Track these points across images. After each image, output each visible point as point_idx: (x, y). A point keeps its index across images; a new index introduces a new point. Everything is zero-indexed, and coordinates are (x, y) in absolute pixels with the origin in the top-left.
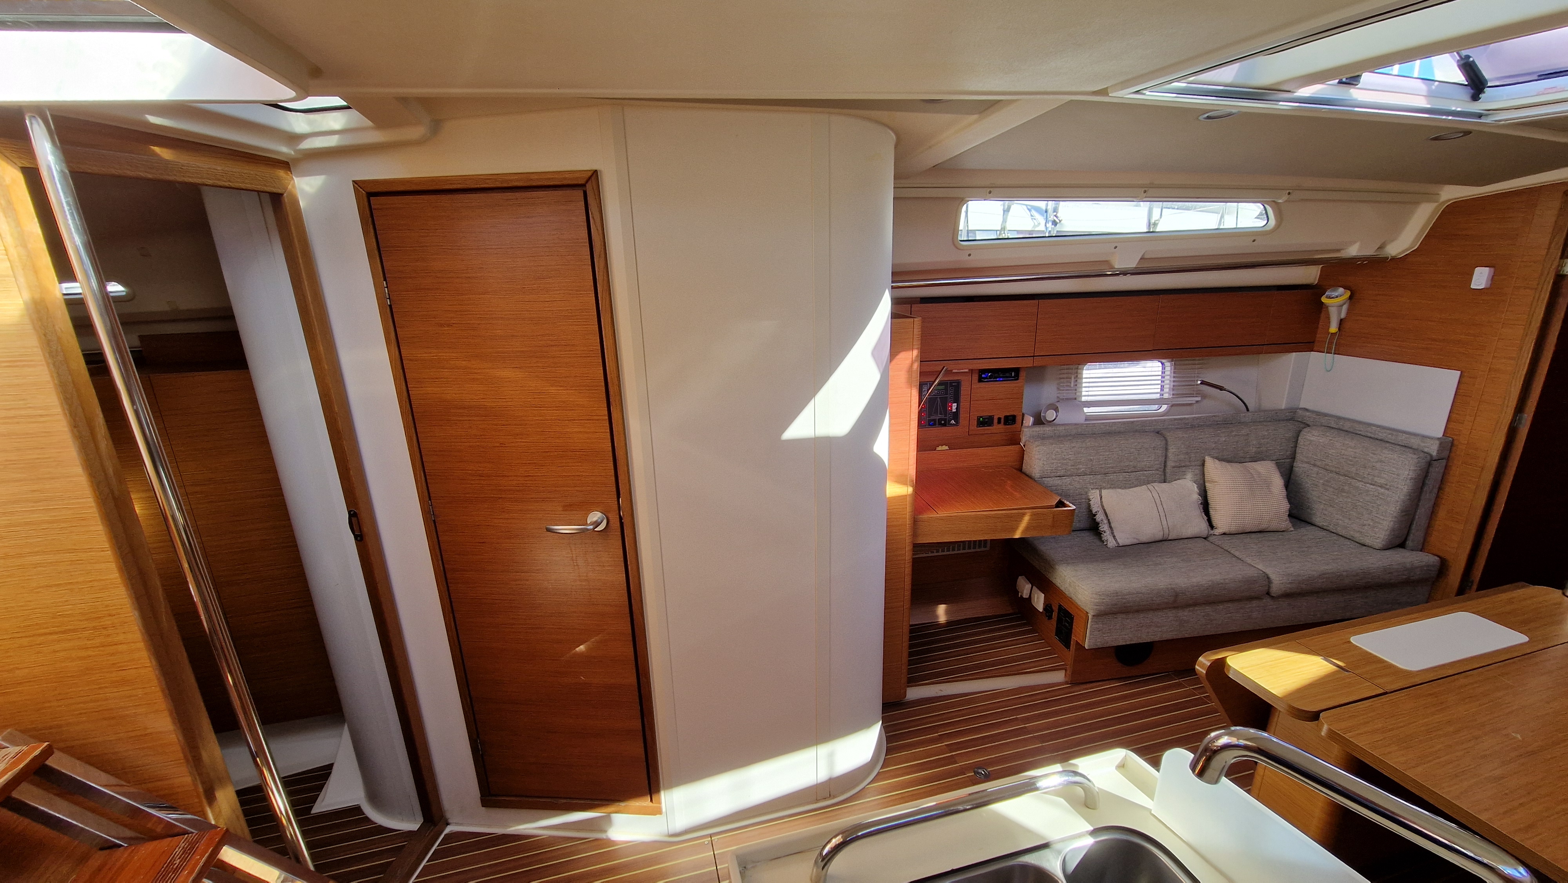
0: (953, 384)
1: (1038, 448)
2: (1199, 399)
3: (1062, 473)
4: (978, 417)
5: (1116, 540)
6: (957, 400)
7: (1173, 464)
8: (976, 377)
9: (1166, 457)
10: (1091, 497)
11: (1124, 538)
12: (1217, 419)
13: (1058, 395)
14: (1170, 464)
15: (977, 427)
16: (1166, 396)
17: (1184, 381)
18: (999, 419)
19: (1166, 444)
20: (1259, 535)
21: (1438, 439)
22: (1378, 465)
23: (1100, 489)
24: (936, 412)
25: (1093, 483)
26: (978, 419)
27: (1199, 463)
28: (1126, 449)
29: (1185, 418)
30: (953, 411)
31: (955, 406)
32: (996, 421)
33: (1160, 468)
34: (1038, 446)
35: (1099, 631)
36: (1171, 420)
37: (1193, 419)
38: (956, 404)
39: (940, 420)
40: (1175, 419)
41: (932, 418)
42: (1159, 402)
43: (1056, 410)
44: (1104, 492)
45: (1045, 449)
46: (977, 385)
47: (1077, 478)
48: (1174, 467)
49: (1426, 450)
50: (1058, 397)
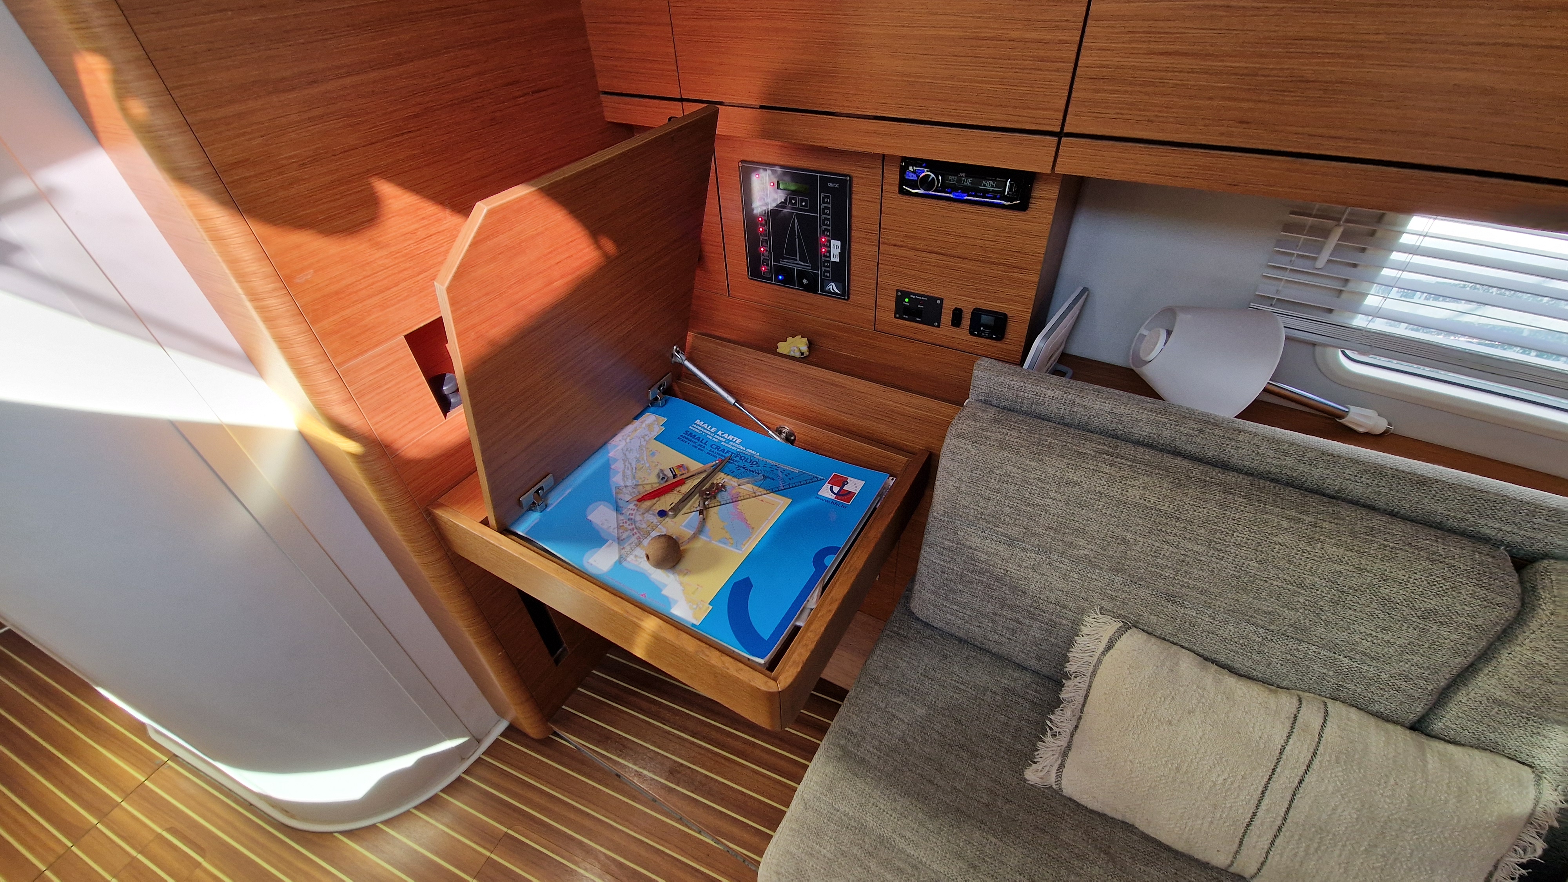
0: (830, 185)
4: (898, 291)
5: (1059, 776)
6: (841, 232)
8: (893, 176)
9: (1482, 662)
10: (1085, 630)
15: (895, 317)
18: (957, 317)
23: (1129, 625)
24: (792, 253)
25: (1112, 598)
26: (899, 300)
30: (833, 259)
31: (835, 248)
32: (947, 317)
33: (1434, 677)
38: (839, 243)
39: (802, 274)
41: (784, 263)
44: (1127, 638)
46: (895, 201)
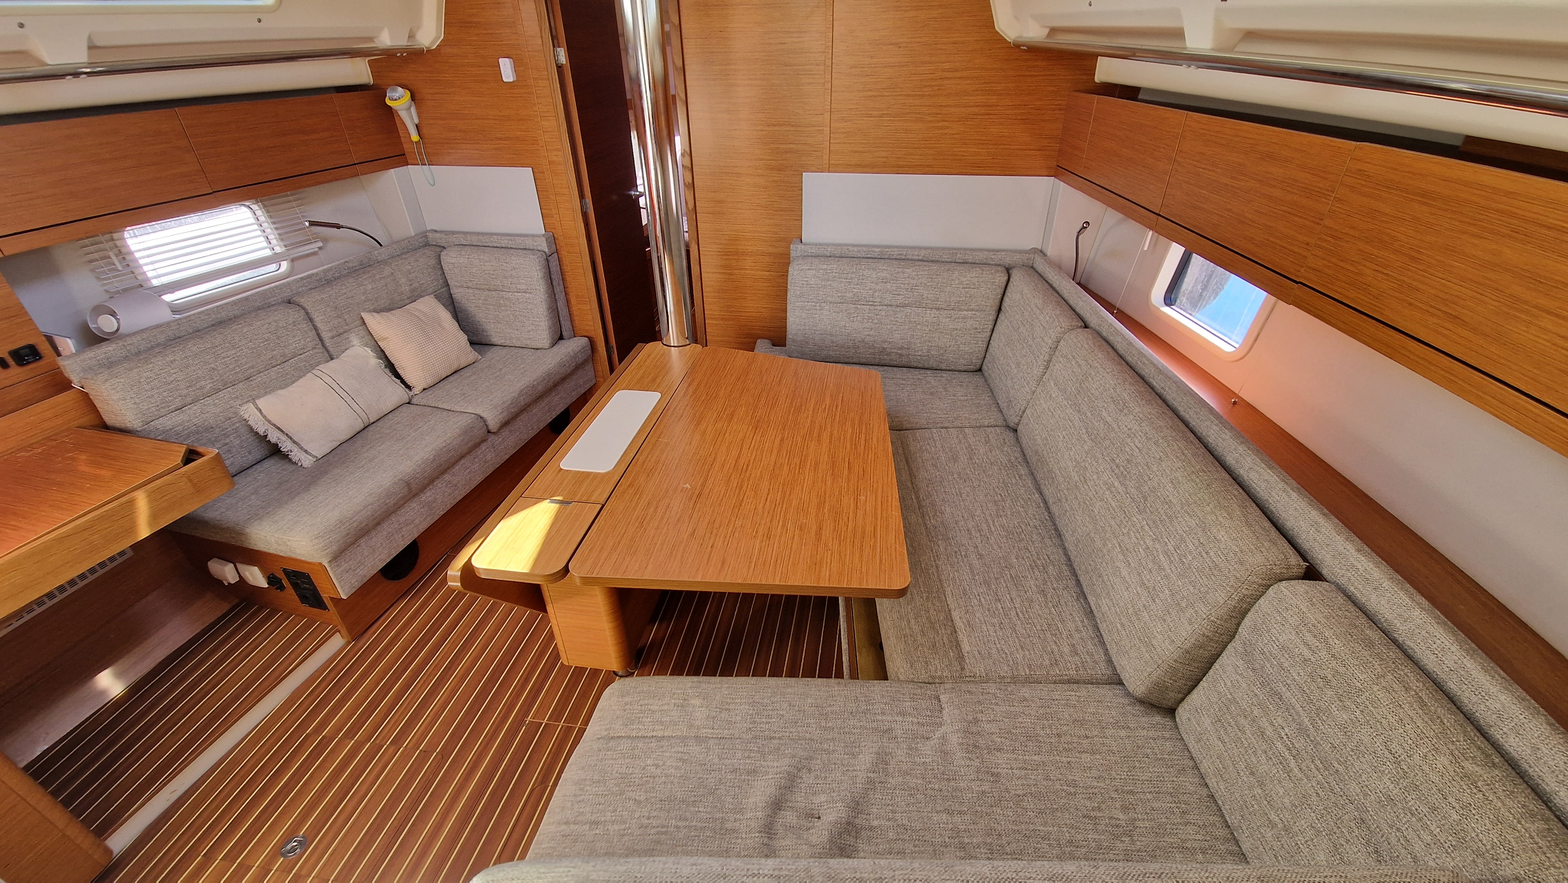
1: (108, 384)
2: (320, 244)
3: (178, 403)
5: (311, 455)
7: (330, 335)
9: (316, 328)
10: (246, 416)
11: (319, 448)
12: (351, 265)
13: (106, 288)
14: (326, 336)
16: (278, 250)
17: (287, 226)
19: (307, 313)
20: (456, 376)
21: (544, 235)
22: (513, 273)
23: (253, 401)
25: (237, 398)
27: (359, 322)
28: (255, 337)
29: (313, 274)
33: (316, 345)
34: (106, 381)
35: (347, 572)
36: (297, 281)
37: (324, 271)
40: (302, 279)
42: (275, 259)
43: (113, 314)
44: (260, 402)
45: (122, 380)
47: (209, 400)
48: (333, 338)
49: (540, 248)
50: (107, 291)
